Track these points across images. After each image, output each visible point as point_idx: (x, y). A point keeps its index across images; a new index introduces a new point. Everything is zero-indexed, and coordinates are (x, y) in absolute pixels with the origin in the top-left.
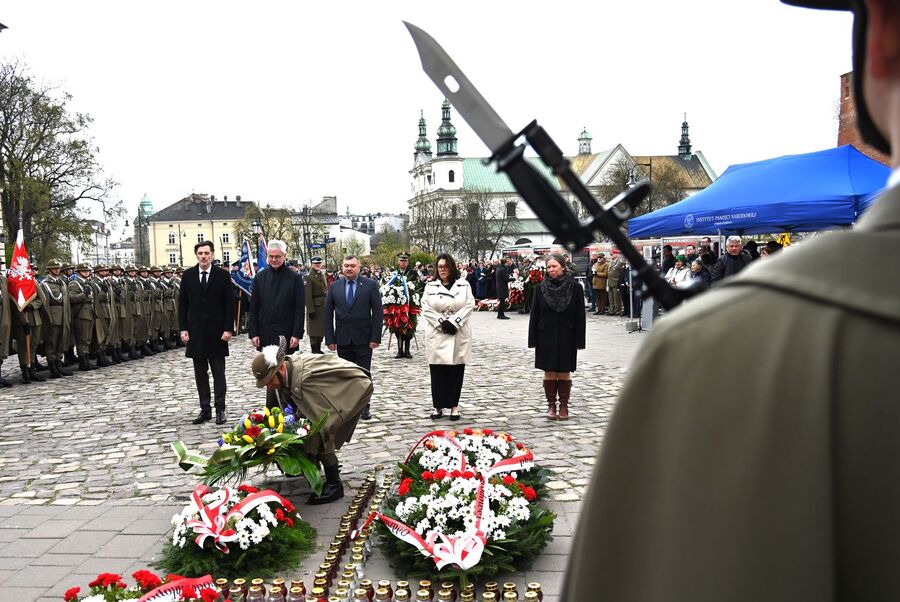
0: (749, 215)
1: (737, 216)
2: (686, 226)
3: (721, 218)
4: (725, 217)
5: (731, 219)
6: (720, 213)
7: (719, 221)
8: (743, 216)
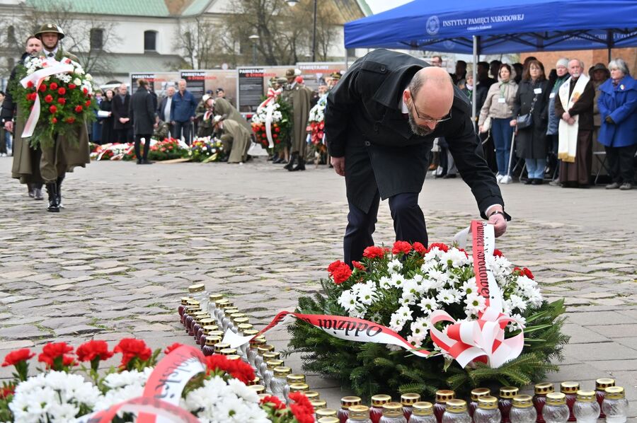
0: (514, 18)
1: (499, 19)
2: (429, 31)
3: (477, 21)
4: (482, 20)
5: (490, 23)
6: (476, 14)
7: (473, 25)
8: (507, 19)
